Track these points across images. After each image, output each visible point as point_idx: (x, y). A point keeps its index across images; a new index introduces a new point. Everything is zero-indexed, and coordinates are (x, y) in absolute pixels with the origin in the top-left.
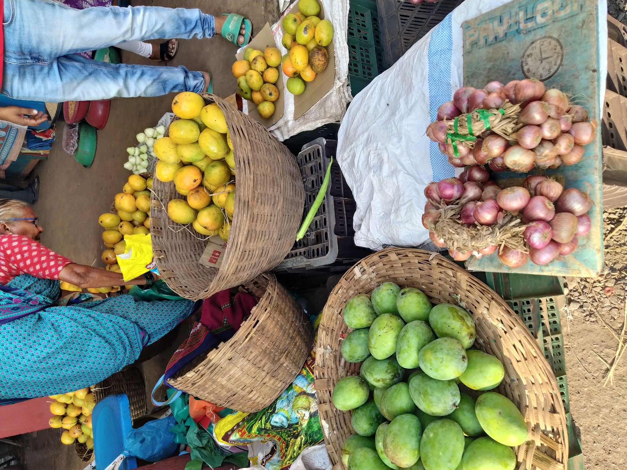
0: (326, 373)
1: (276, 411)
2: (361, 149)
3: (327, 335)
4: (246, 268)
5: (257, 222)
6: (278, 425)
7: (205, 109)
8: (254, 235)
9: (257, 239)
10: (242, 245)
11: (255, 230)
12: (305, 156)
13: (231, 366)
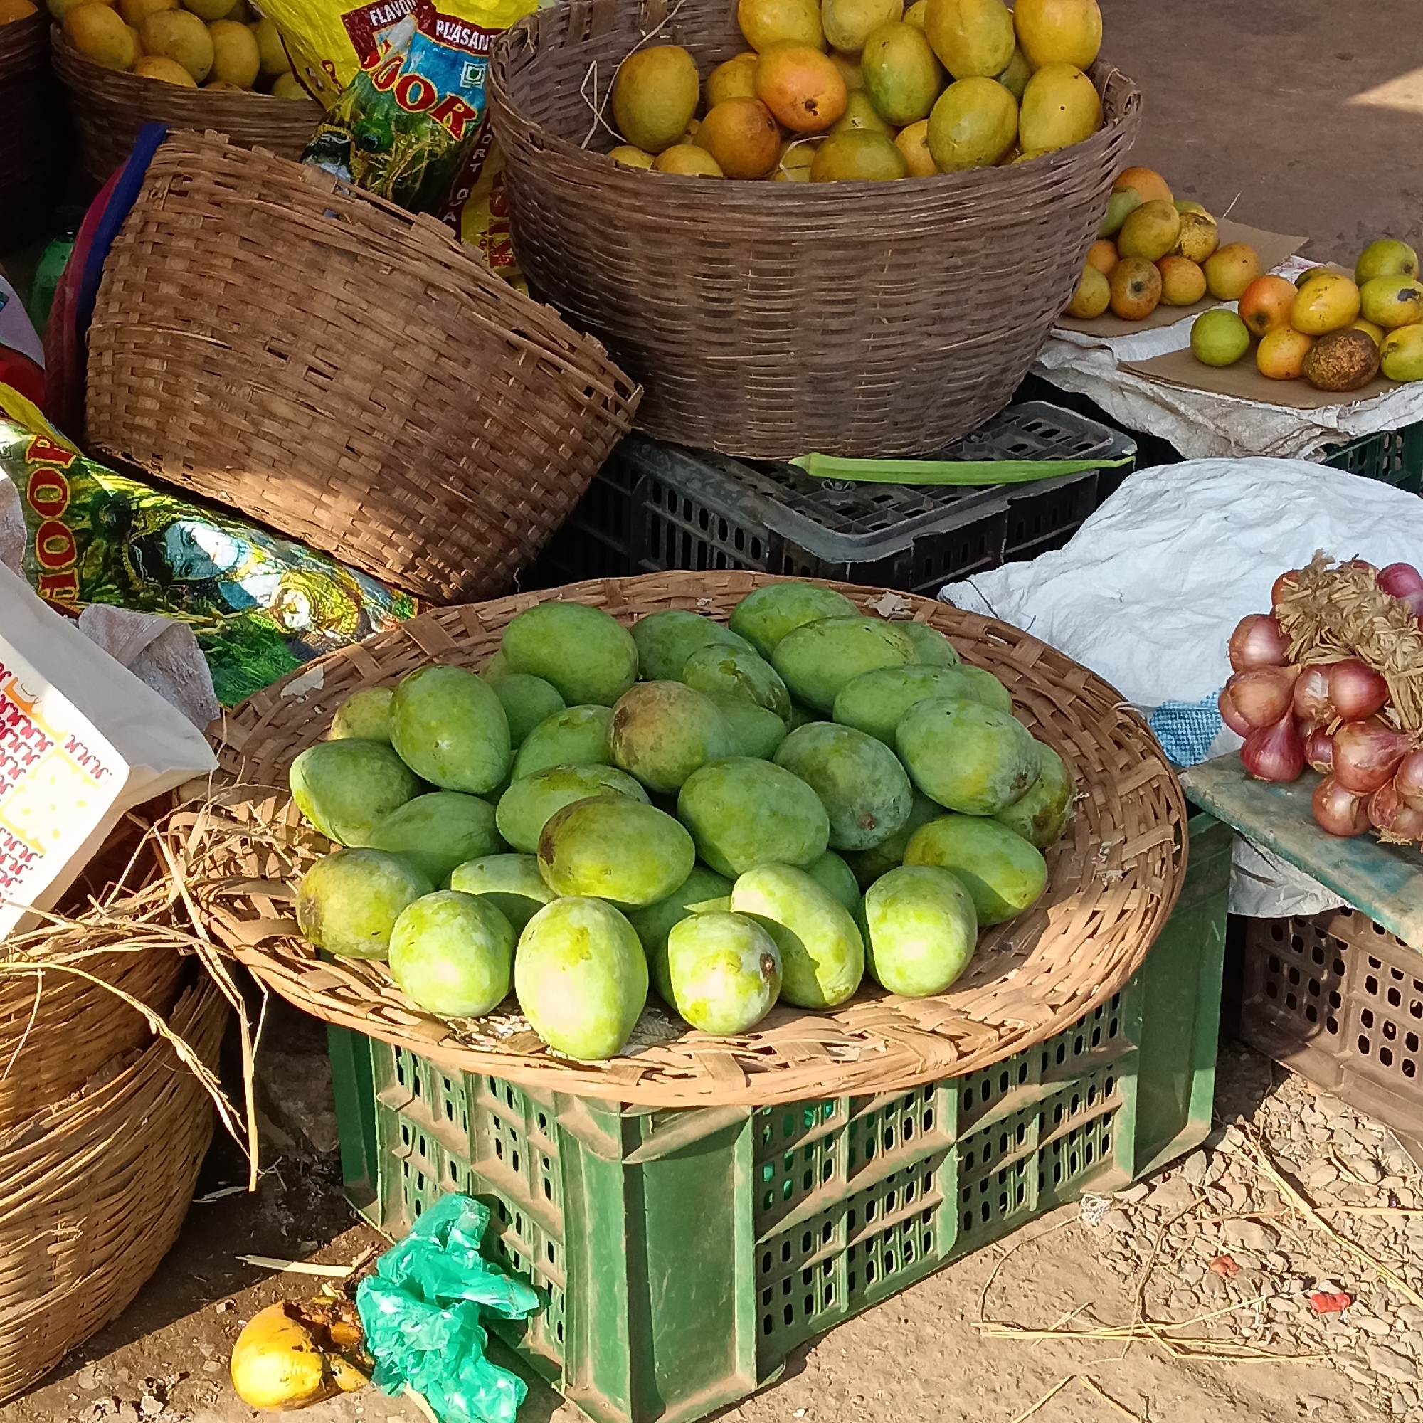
0: (473, 639)
4: (718, 283)
5: (893, 267)
6: (175, 553)
7: (1076, 71)
8: (851, 269)
9: (833, 285)
10: (822, 233)
11: (867, 270)
12: (1039, 425)
13: (402, 304)
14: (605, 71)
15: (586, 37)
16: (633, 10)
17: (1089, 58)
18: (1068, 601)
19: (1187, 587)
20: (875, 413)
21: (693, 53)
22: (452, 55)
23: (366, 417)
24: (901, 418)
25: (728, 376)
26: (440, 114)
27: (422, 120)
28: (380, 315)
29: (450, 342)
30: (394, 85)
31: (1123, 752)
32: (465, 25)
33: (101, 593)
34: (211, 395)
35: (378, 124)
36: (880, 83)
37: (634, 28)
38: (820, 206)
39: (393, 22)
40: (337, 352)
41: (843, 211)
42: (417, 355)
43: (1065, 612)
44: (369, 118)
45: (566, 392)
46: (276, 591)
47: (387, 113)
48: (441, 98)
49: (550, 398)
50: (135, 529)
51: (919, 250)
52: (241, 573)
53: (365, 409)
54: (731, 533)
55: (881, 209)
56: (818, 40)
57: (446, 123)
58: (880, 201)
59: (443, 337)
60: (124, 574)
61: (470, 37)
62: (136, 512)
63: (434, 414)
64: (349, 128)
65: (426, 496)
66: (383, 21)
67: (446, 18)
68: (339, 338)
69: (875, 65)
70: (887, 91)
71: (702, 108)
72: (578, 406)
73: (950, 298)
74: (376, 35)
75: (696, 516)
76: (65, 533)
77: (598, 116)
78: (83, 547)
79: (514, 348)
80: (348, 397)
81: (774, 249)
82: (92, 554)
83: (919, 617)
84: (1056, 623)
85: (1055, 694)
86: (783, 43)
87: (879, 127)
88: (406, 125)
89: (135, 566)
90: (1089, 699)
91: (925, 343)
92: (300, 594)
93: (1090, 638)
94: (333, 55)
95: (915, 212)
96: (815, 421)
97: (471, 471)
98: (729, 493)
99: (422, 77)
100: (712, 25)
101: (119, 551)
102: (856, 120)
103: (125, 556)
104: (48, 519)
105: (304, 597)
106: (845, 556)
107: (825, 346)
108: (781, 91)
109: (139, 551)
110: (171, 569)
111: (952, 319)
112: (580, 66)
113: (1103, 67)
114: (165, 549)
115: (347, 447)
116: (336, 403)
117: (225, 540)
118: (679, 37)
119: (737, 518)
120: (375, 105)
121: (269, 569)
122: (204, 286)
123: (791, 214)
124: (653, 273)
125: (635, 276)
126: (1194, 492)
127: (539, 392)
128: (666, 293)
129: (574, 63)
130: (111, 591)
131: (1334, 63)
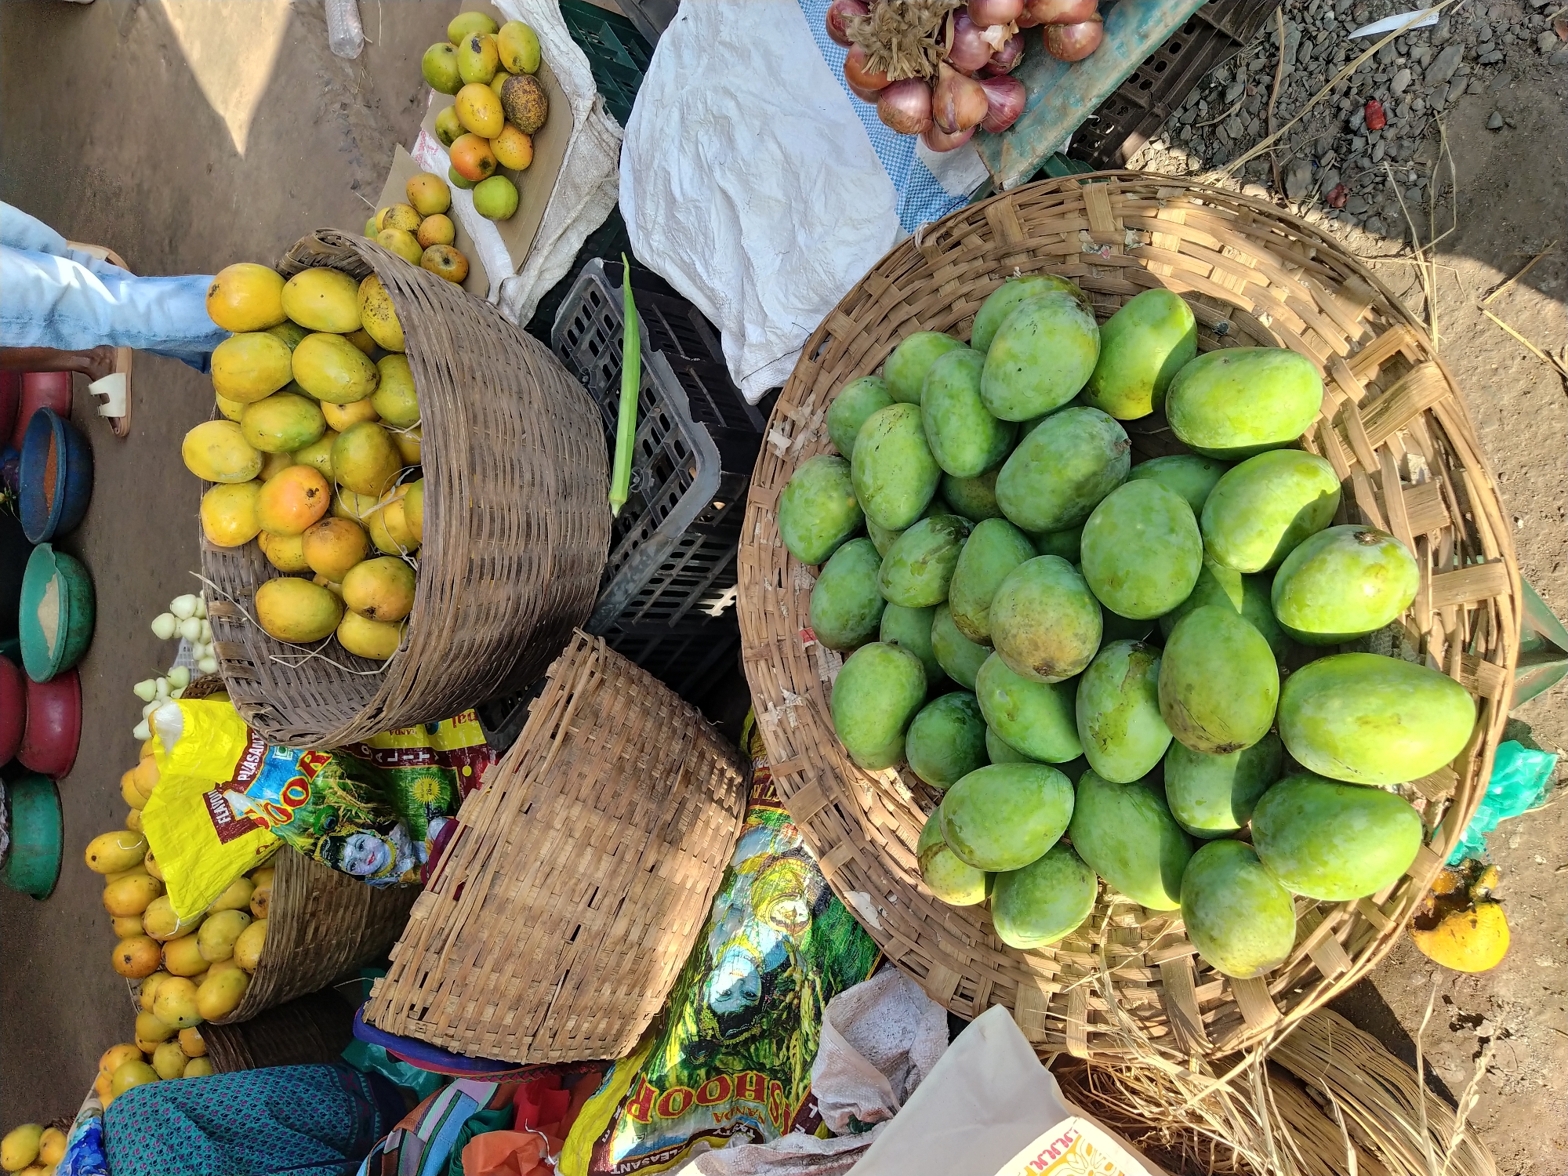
0: (807, 766)
1: (715, 962)
2: (676, 151)
3: (771, 666)
4: (498, 567)
5: (486, 427)
6: (735, 1005)
7: (289, 284)
8: (489, 460)
9: (501, 476)
10: (465, 481)
11: (489, 448)
12: (570, 333)
13: (536, 832)
14: (277, 649)
15: (251, 664)
16: (227, 628)
17: (276, 277)
18: (781, 296)
19: (780, 196)
20: (583, 450)
21: (260, 582)
22: (267, 768)
23: (628, 857)
24: (584, 431)
25: (560, 561)
26: (311, 773)
27: (316, 786)
28: (545, 851)
29: (566, 790)
30: (289, 809)
31: (965, 241)
32: (243, 759)
33: (757, 1056)
34: (604, 982)
35: (318, 818)
36: (294, 439)
37: (241, 626)
38: (444, 482)
39: (227, 806)
40: (576, 884)
41: (448, 463)
42: (578, 818)
43: (792, 299)
44: (313, 825)
45: (594, 692)
46: (773, 925)
47: (311, 812)
48: (301, 774)
49: (599, 705)
50: (713, 1036)
51: (473, 405)
52: (757, 955)
53: (622, 859)
54: (672, 561)
55: (445, 433)
56: (252, 487)
57: (318, 767)
58: (439, 432)
59: (563, 797)
60: (746, 1041)
61: (253, 755)
62: (700, 1036)
63: (624, 802)
64: (318, 839)
65: (682, 804)
66: (227, 813)
67: (237, 774)
68: (565, 883)
69: (278, 442)
70: (300, 434)
71: (306, 574)
72: (602, 682)
73: (505, 384)
74: (238, 818)
75: (652, 587)
76: (706, 1086)
77: (314, 654)
78: (719, 1071)
79: (567, 737)
80: (614, 873)
81: (475, 523)
82: (725, 1064)
83: (792, 415)
84: (800, 306)
85: (887, 303)
86: (256, 513)
87: (326, 443)
88: (320, 798)
89: (741, 1033)
90: (899, 272)
91: (536, 407)
92: (777, 907)
93: (824, 277)
94: (253, 848)
95: (446, 402)
96: (589, 495)
97: (661, 767)
98: (642, 562)
99: (284, 789)
100: (236, 567)
101: (728, 1046)
102: (320, 459)
103: (731, 1042)
104: (694, 1099)
105: (781, 905)
106: (714, 475)
107: (542, 484)
108: (299, 516)
109: (730, 1032)
110: (747, 1007)
111: (519, 384)
112: (273, 668)
113: (283, 265)
114: (731, 1013)
115: (651, 871)
116: (617, 884)
117: (727, 967)
118: (246, 593)
119: (662, 558)
120: (304, 821)
121: (754, 933)
122: (512, 992)
123: (450, 508)
124: (487, 619)
125: (488, 633)
126: (683, 194)
127: (596, 715)
128: (502, 610)
129: (272, 673)
130: (757, 1049)
131: (213, 174)
